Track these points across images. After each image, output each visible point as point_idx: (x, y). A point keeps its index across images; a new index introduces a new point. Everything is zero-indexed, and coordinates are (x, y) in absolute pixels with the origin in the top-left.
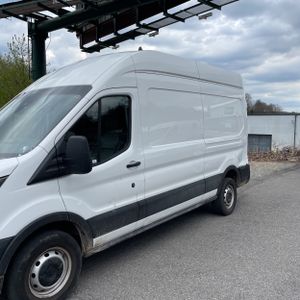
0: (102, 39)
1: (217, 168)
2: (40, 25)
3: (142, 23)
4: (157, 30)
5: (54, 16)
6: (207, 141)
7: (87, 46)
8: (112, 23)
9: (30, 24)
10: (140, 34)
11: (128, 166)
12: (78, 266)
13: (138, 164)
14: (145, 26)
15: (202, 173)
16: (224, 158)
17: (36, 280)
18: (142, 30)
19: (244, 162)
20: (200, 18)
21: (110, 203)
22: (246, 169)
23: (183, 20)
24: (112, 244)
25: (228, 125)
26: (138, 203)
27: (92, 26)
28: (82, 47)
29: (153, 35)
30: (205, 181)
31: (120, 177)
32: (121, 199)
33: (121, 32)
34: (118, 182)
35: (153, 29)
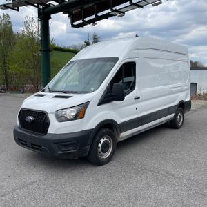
0: (86, 19)
1: (174, 102)
2: (46, 10)
3: (114, 8)
4: (124, 13)
5: (56, 4)
7: (75, 23)
8: (93, 8)
9: (39, 9)
10: (112, 15)
11: (135, 99)
13: (139, 98)
14: (116, 11)
15: (168, 103)
16: (178, 96)
17: (100, 150)
18: (114, 13)
19: (188, 99)
20: (153, 5)
21: (127, 117)
22: (189, 103)
23: (142, 7)
25: (176, 76)
26: (139, 118)
27: (79, 10)
28: (72, 24)
29: (121, 16)
30: (169, 108)
31: (131, 104)
33: (99, 14)
34: (130, 107)
35: (121, 12)
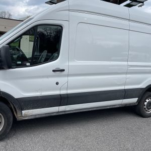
4: (143, 2)
6: (130, 63)
11: (54, 71)
12: (8, 125)
13: (63, 70)
15: (125, 84)
21: (37, 91)
24: (37, 117)
29: (141, 6)
30: (125, 90)
31: (48, 77)
32: (47, 90)
